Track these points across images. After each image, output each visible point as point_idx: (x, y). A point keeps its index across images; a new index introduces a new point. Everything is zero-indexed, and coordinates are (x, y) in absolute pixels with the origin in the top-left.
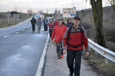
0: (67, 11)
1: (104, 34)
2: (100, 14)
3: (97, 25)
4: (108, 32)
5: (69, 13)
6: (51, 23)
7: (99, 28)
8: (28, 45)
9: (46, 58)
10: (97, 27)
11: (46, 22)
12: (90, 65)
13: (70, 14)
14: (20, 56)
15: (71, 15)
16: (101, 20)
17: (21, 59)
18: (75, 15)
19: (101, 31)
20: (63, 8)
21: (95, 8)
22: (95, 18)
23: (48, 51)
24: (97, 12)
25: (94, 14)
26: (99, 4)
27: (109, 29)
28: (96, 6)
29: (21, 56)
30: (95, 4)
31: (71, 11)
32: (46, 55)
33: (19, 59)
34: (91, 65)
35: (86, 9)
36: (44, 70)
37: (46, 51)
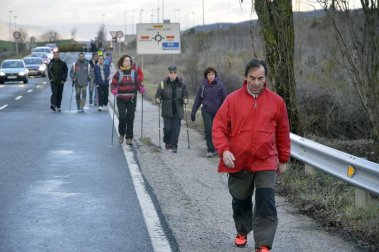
0: (152, 34)
1: (299, 108)
2: (286, 41)
3: (277, 80)
4: (305, 102)
5: (158, 38)
6: (125, 72)
7: (285, 88)
8: (68, 148)
9: (149, 189)
10: (278, 84)
11: (102, 72)
12: (305, 213)
13: (161, 43)
14: (63, 185)
15: (165, 45)
16: (288, 63)
17: (73, 194)
18: (176, 45)
19: (291, 98)
20: (138, 25)
21: (268, 23)
22: (268, 55)
23: (143, 168)
24: (276, 36)
25: (268, 43)
26: (283, 9)
27: (308, 93)
28: (271, 18)
29: (66, 185)
30: (270, 10)
31: (164, 34)
32: (145, 179)
33: (66, 195)
34: (309, 213)
35: (204, 26)
36: (170, 231)
37: (136, 166)
